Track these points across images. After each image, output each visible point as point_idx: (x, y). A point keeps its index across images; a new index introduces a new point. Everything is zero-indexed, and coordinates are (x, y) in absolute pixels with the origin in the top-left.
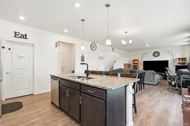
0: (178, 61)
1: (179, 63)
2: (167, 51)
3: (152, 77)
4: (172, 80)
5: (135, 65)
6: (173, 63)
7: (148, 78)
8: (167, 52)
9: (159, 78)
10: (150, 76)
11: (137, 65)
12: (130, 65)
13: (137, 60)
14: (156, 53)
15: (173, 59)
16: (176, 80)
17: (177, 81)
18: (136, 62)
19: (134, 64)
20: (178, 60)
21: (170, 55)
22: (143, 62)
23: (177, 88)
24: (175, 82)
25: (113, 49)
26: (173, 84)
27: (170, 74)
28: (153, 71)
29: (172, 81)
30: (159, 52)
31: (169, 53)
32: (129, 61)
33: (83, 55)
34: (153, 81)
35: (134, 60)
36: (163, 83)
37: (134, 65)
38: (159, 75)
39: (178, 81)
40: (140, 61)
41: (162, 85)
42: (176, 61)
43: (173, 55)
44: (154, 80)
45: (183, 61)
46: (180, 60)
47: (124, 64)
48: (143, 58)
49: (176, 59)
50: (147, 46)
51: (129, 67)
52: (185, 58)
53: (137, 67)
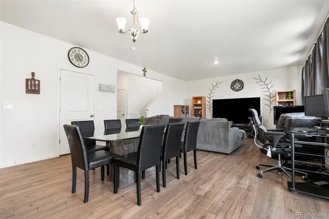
0: (278, 99)
1: (279, 103)
2: (258, 78)
3: (222, 135)
4: (268, 142)
5: (198, 108)
6: (268, 103)
7: (213, 137)
8: (256, 81)
9: (241, 136)
10: (218, 131)
11: (200, 108)
12: (187, 107)
13: (200, 98)
14: (237, 84)
15: (268, 94)
16: (276, 142)
17: (278, 146)
18: (199, 102)
19: (195, 105)
20: (277, 97)
21: (262, 86)
22: (212, 102)
23: (280, 165)
24: (274, 149)
25: (144, 70)
26: (269, 154)
27: (261, 127)
28: (225, 120)
29: (266, 146)
30: (242, 81)
31: (261, 83)
32: (186, 101)
33: (33, 74)
34: (225, 144)
35: (196, 99)
36: (249, 148)
37: (195, 108)
38: (240, 129)
39: (283, 145)
40: (207, 99)
41: (245, 153)
42: (274, 98)
43: (269, 86)
44: (226, 141)
45: (287, 97)
46: (281, 96)
47: (175, 106)
48: (212, 95)
49: (274, 95)
50: (216, 63)
51: (183, 113)
52: (292, 92)
53: (201, 113)
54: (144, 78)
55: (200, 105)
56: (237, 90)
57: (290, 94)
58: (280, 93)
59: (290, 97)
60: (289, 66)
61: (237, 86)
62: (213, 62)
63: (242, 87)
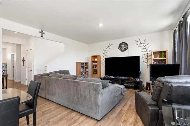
0: (153, 58)
1: (155, 60)
2: (138, 41)
5: (95, 64)
6: (146, 61)
8: (137, 43)
9: (119, 93)
11: (97, 64)
12: (87, 64)
15: (146, 53)
18: (96, 60)
19: (93, 62)
20: (153, 56)
21: (141, 47)
25: (42, 32)
30: (126, 44)
31: (140, 45)
35: (94, 57)
37: (94, 64)
40: (102, 57)
42: (150, 56)
43: (147, 47)
45: (161, 56)
46: (156, 54)
47: (77, 63)
48: (105, 54)
49: (150, 54)
50: (101, 25)
51: (83, 68)
52: (165, 52)
53: (97, 68)
54: (41, 39)
55: (96, 62)
56: (123, 51)
57: (163, 53)
58: (155, 53)
59: (163, 56)
60: (162, 31)
61: (123, 47)
62: (98, 25)
63: (127, 48)
